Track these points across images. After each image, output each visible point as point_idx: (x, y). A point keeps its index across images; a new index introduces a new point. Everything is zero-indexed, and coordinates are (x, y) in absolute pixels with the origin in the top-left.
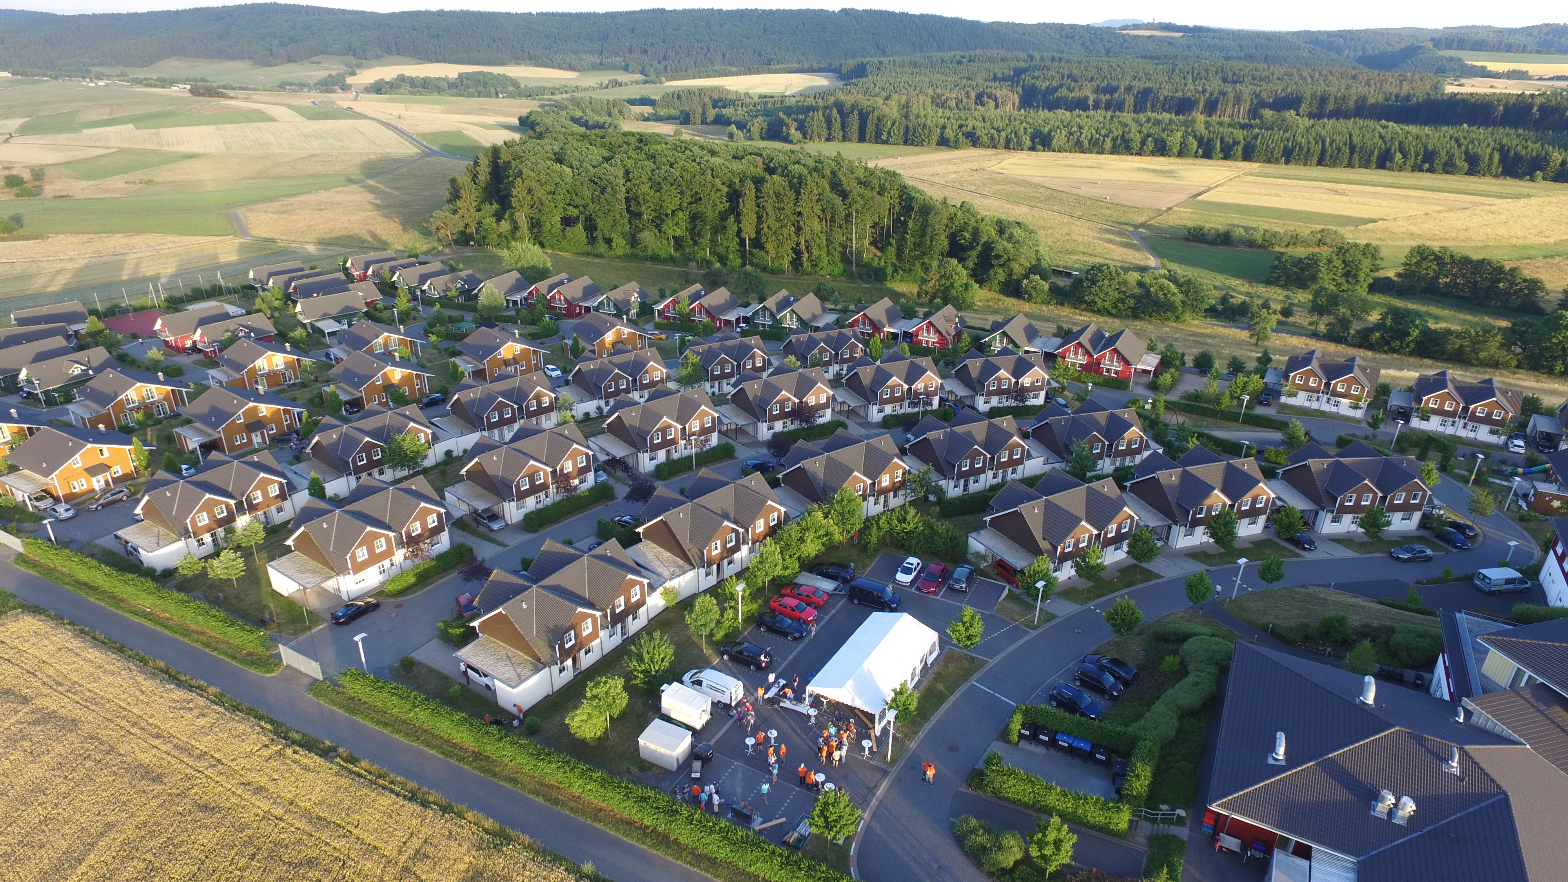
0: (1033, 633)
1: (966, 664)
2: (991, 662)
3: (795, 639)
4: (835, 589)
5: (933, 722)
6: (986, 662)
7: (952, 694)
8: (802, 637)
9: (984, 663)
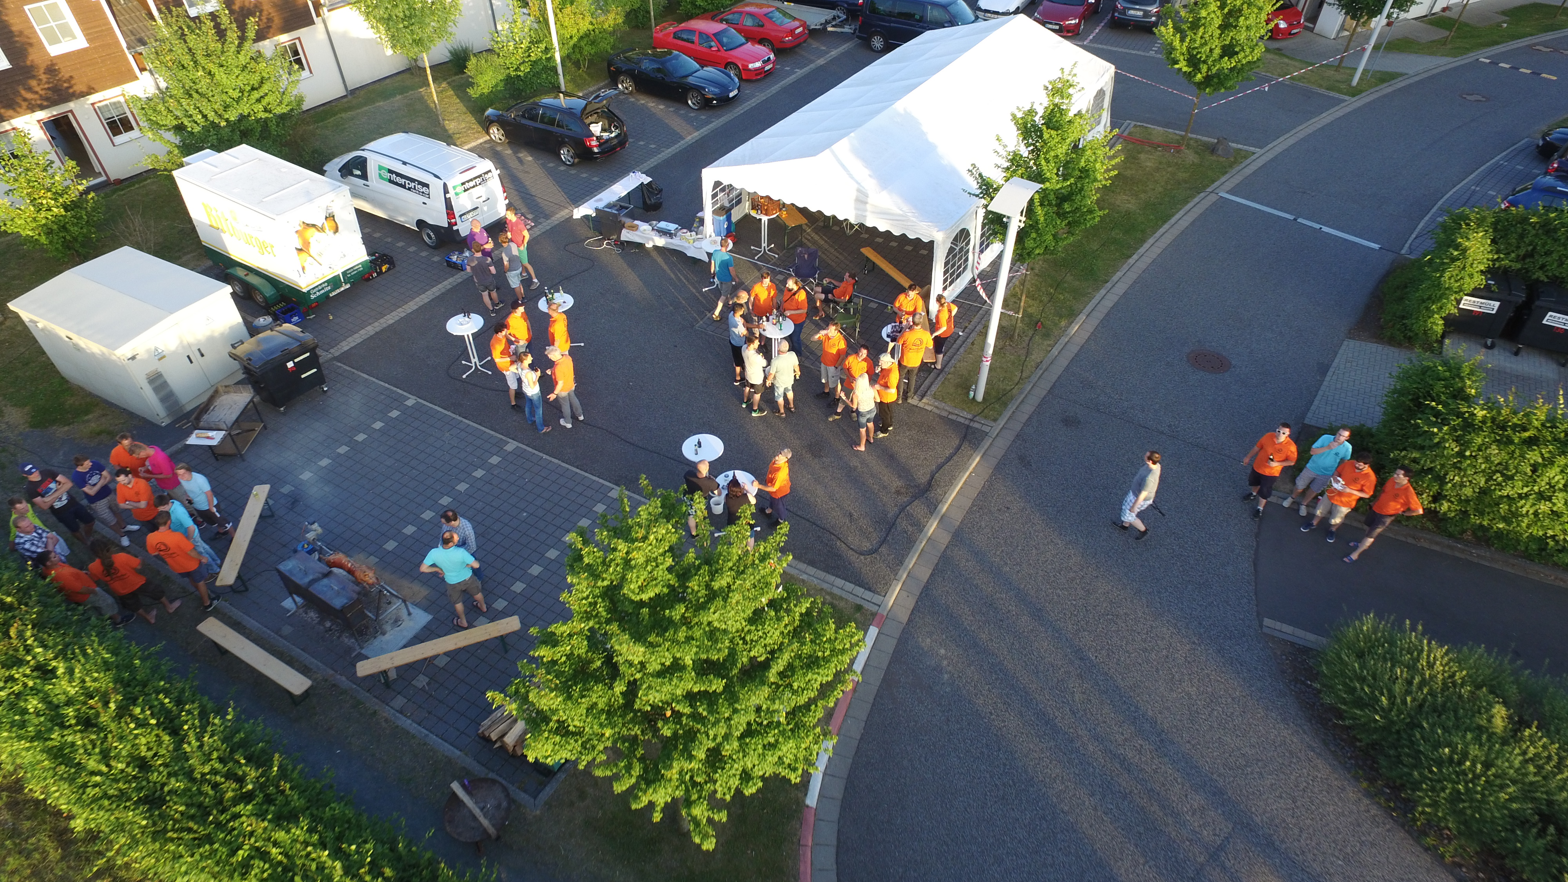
0: (1353, 103)
1: (1190, 157)
2: (1261, 156)
3: (706, 104)
4: (827, 22)
5: (1121, 288)
6: (1247, 155)
7: (1165, 219)
8: (725, 102)
9: (1240, 157)
